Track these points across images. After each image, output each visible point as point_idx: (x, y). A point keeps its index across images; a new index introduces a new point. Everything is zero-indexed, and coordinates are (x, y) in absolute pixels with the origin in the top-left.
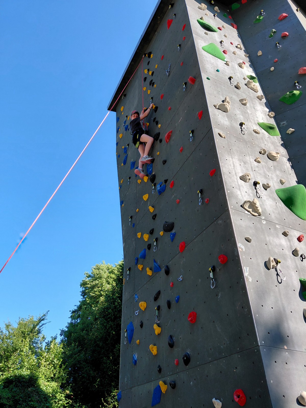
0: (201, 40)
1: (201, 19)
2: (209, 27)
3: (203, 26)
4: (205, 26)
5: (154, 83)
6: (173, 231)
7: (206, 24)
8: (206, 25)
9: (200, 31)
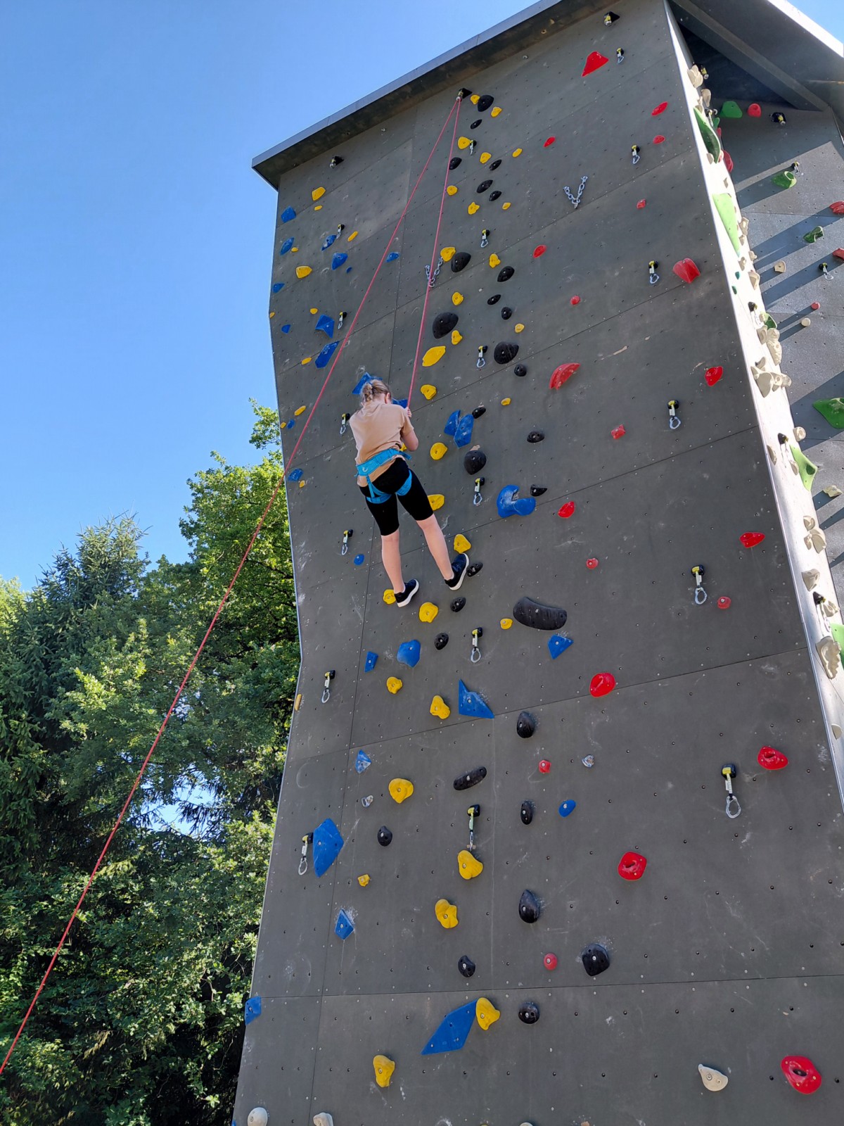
5: (497, 195)
6: (563, 633)
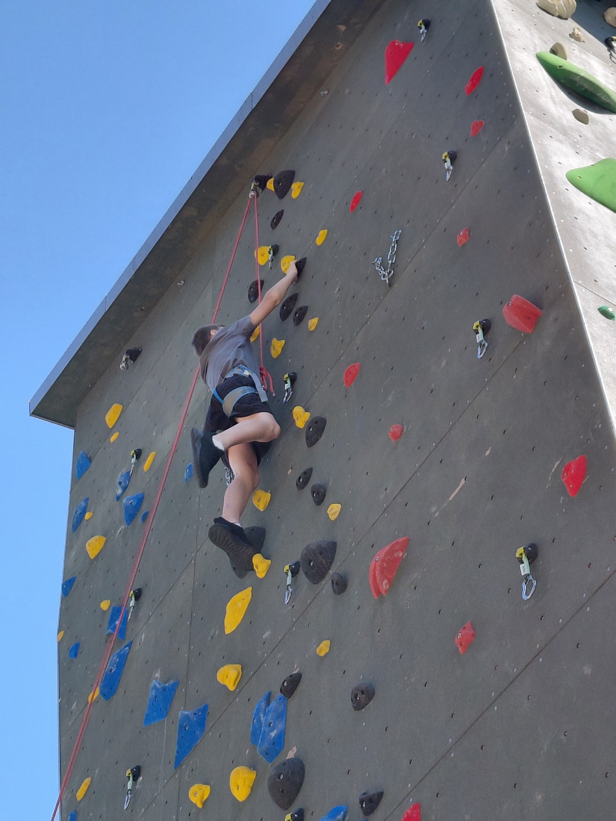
0: (561, 142)
1: (553, 51)
2: (591, 89)
3: (562, 81)
4: (576, 82)
7: (578, 75)
8: (577, 79)
9: (554, 102)
